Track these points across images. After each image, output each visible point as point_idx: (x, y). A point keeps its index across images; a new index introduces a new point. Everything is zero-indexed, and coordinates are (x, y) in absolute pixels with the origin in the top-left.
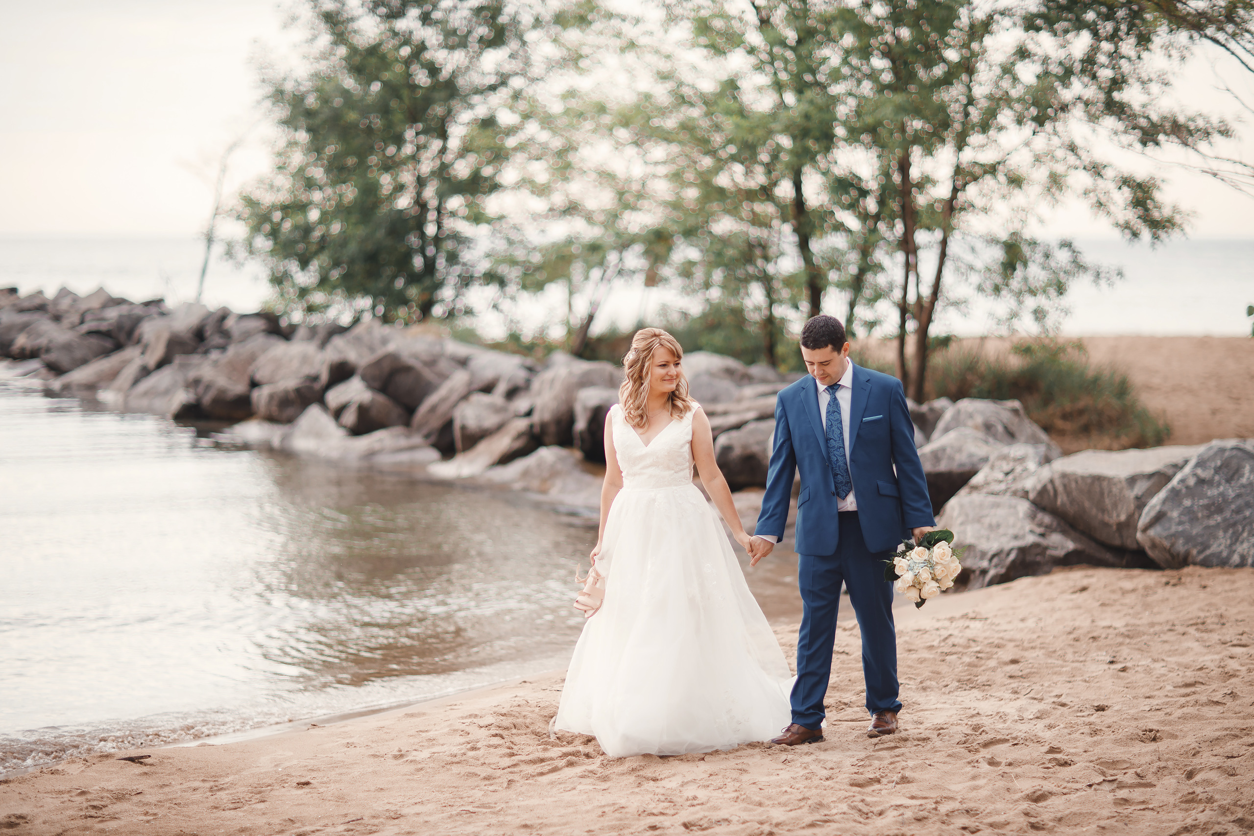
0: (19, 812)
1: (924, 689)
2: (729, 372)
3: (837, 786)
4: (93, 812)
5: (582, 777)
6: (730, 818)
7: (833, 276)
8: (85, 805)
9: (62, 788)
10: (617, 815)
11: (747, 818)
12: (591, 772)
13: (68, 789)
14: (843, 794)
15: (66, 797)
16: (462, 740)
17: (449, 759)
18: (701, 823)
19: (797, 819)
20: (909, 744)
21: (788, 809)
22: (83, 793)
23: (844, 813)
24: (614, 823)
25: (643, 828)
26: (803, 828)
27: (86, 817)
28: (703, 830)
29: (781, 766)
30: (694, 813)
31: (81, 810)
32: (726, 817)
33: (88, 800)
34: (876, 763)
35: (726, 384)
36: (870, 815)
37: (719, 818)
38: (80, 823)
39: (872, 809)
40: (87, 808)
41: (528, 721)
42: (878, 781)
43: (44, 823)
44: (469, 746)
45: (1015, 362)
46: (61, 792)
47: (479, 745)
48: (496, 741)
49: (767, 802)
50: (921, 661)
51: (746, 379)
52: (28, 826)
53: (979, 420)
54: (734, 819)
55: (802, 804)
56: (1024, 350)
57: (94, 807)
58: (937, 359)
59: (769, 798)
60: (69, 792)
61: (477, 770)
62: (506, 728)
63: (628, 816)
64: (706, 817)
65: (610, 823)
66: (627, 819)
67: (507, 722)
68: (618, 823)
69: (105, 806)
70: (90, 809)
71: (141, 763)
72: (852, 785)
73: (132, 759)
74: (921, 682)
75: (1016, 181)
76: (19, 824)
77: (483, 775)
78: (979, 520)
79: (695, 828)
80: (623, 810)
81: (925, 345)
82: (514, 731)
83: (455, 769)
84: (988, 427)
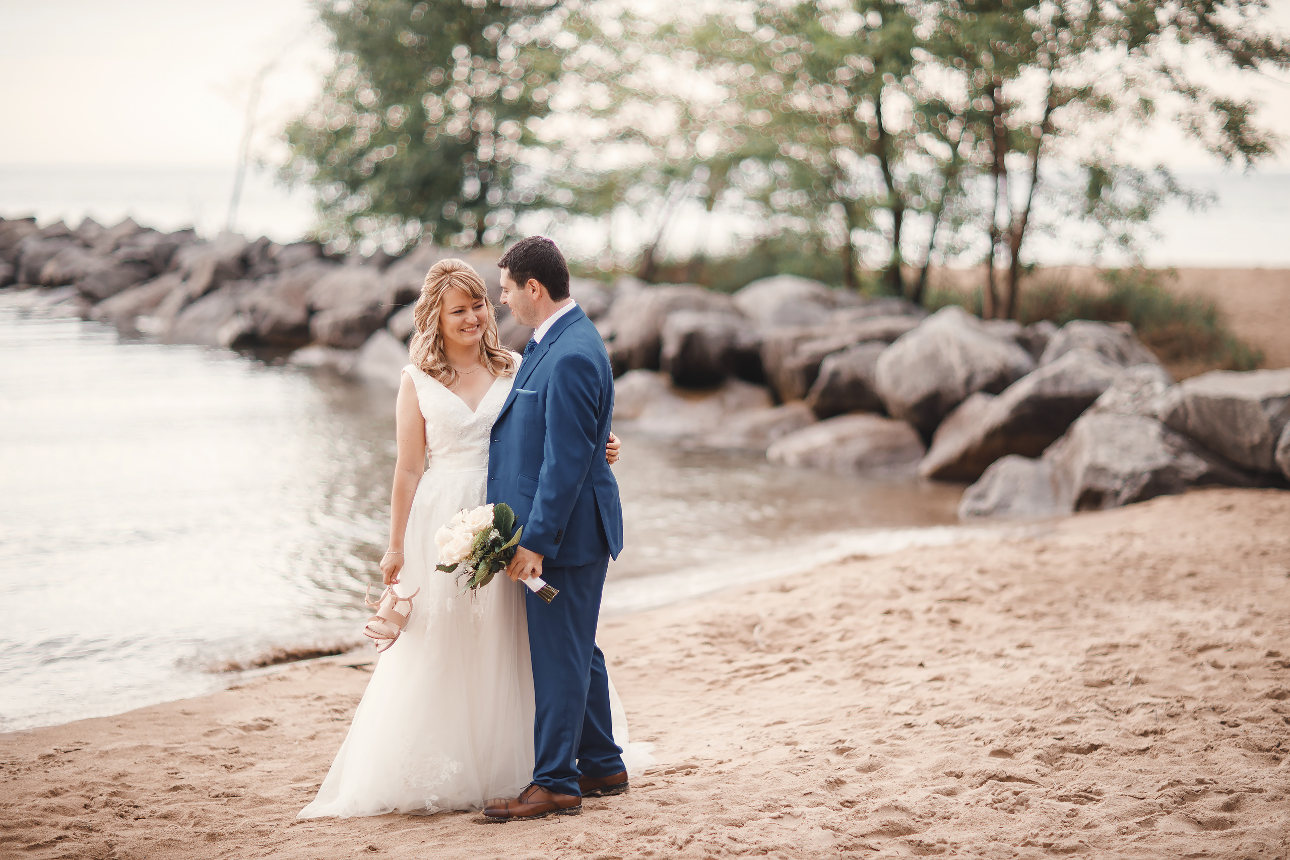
0: (265, 716)
1: (1112, 600)
2: (816, 298)
3: (1074, 687)
4: (337, 716)
5: (809, 681)
6: (982, 717)
7: (914, 200)
8: (327, 709)
9: (297, 693)
10: (862, 715)
11: (1000, 717)
12: (816, 677)
13: (303, 693)
14: (1081, 694)
15: (304, 702)
16: (675, 647)
17: (670, 665)
18: (954, 721)
19: (1049, 716)
20: (1120, 650)
21: (1034, 707)
22: (319, 698)
23: (1095, 711)
24: (864, 722)
25: (898, 726)
26: (1059, 724)
27: (333, 720)
28: (956, 727)
29: (1002, 670)
30: (942, 712)
31: (324, 713)
32: (978, 715)
33: (327, 704)
34: (1097, 668)
35: (814, 310)
36: (1118, 713)
37: (971, 716)
38: (330, 725)
39: (1119, 707)
40: (329, 712)
41: (732, 630)
42: (1111, 682)
43: (294, 725)
44: (685, 653)
45: (1100, 289)
46: (297, 697)
47: (693, 652)
48: (708, 648)
49: (1009, 702)
50: (1100, 574)
51: (831, 305)
52: (279, 729)
53: (1091, 342)
54: (986, 717)
55: (1047, 703)
56: (1112, 276)
57: (336, 711)
58: (1026, 285)
59: (1010, 698)
60: (305, 697)
61: (702, 675)
62: (713, 637)
63: (877, 715)
64: (957, 715)
65: (861, 722)
66: (876, 718)
67: (713, 631)
68: (869, 722)
69: (345, 710)
70: (332, 712)
71: (363, 670)
72: (1086, 686)
73: (355, 667)
74: (1108, 593)
75: (1105, 105)
76: (268, 727)
77: (709, 680)
78: (1110, 441)
79: (949, 726)
80: (868, 710)
81: (1016, 270)
82: (721, 640)
83: (679, 675)
84: (1101, 350)
